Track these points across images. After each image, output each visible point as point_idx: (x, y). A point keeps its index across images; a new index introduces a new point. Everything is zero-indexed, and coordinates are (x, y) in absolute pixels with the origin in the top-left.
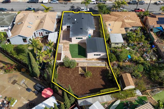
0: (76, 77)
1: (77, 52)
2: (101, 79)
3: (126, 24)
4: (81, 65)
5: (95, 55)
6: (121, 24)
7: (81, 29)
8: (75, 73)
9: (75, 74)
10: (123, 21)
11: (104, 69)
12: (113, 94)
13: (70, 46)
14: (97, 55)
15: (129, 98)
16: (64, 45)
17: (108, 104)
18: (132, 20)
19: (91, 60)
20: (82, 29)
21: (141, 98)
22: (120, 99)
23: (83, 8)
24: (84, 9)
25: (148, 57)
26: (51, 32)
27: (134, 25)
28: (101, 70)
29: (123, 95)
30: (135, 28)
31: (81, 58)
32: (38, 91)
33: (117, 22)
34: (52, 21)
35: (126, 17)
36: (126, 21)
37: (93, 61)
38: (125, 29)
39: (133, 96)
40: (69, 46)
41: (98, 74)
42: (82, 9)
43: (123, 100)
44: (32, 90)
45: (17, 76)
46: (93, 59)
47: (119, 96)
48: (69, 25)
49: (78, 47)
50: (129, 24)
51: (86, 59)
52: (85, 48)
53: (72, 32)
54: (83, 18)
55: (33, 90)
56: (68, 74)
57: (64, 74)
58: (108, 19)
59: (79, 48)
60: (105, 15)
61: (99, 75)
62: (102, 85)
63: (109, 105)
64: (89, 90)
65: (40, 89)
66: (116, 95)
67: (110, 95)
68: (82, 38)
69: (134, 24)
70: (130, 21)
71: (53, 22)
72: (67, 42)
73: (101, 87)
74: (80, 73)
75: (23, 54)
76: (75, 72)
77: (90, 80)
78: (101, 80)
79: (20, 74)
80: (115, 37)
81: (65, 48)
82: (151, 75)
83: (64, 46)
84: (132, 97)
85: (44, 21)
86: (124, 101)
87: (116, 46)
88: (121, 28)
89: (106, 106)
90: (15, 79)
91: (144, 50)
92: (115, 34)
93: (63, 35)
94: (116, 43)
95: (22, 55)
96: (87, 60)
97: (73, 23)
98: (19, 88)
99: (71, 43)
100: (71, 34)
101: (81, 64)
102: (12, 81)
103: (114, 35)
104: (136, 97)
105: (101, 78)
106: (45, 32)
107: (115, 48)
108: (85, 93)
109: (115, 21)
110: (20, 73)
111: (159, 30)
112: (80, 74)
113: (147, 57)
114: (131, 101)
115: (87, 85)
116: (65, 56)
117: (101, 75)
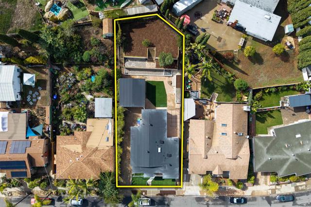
0: (159, 43)
1: (157, 91)
3: (82, 140)
4: (153, 65)
6: (89, 140)
7: (152, 125)
9: (160, 47)
10: (84, 147)
12: (125, 15)
15: (111, 10)
16: (174, 106)
22: (119, 10)
26: (192, 118)
28: (132, 51)
33: (95, 145)
36: (80, 149)
45: (219, 47)
47: (121, 12)
48: (169, 139)
50: (76, 141)
54: (148, 152)
55: (199, 30)
56: (167, 47)
57: (172, 48)
61: (135, 45)
62: (133, 32)
63: (131, 4)
71: (193, 142)
73: (134, 29)
75: (222, 85)
78: (133, 38)
80: (104, 109)
81: (172, 99)
83: (174, 104)
88: (91, 132)
89: (133, 4)
90: (220, 43)
95: (223, 83)
97: (164, 142)
98: (213, 32)
102: (222, 40)
104: (105, 11)
105: (133, 40)
107: (107, 97)
109: (97, 149)
110: (217, 50)
111: (33, 130)
112: (154, 47)
114: (110, 7)
116: (171, 84)
117: (133, 44)
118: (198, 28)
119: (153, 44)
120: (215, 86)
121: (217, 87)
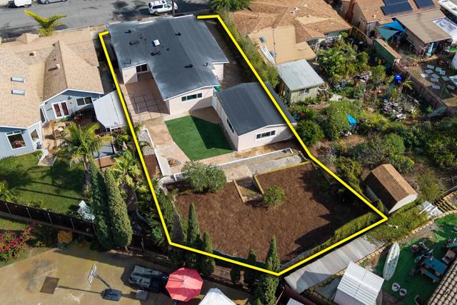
0: (240, 213)
1: (201, 141)
2: (314, 201)
3: (307, 30)
4: (233, 175)
5: (258, 136)
6: (294, 32)
7: (187, 67)
8: (231, 203)
9: (233, 206)
10: (296, 24)
11: (305, 169)
13: (168, 126)
14: (264, 135)
15: (417, 230)
17: (372, 263)
18: (319, 16)
19: (249, 153)
20: (191, 66)
21: (443, 221)
22: (396, 239)
23: (157, 3)
24: (161, 7)
25: (397, 111)
27: (328, 30)
28: (300, 176)
29: (397, 227)
30: (331, 38)
31: (219, 154)
32: (145, 289)
33: (278, 29)
34: (85, 60)
35: (297, 9)
36: (303, 20)
37: (258, 155)
38: (309, 43)
39: (424, 223)
40: (165, 128)
41: (299, 189)
42: (155, 7)
43: (404, 241)
44: (124, 293)
45: (48, 263)
46: (255, 149)
47: (389, 234)
48: (142, 63)
49: (197, 125)
50: (316, 27)
51: (234, 154)
52: (217, 122)
53: (162, 82)
54: (179, 34)
55: (127, 290)
56: (211, 213)
58: (252, 23)
59: (199, 129)
60: (236, 13)
61: (301, 192)
62: (322, 217)
63: (376, 265)
64: (296, 242)
65: (148, 280)
66: (379, 231)
67: (365, 236)
68: (200, 95)
69: (328, 27)
70: (313, 20)
72: (155, 115)
73: (324, 224)
74: (244, 199)
75: (28, 187)
76: (228, 200)
77: (284, 211)
78: (314, 204)
79: (57, 254)
80: (295, 73)
81: (156, 136)
82: (432, 155)
83: (152, 132)
84: (421, 225)
85: (62, 65)
86: (408, 241)
87: (304, 97)
88: (297, 42)
90: (46, 274)
91: (378, 93)
92: (289, 64)
93: (132, 98)
94: (302, 90)
95: (26, 190)
96: (238, 156)
97: (153, 54)
98: (77, 299)
99: (167, 118)
100: (163, 90)
101: (231, 173)
102: (39, 285)
103: (289, 67)
104: (431, 223)
105: (311, 199)
106: (74, 98)
107: (300, 103)
108: (288, 252)
109: (273, 26)
110: (56, 251)
112: (248, 203)
113: (394, 111)
114: (425, 236)
115: (282, 228)
116: (169, 162)
117: (307, 189)
118: (133, 296)
119: (254, 206)
120: (48, 180)
121: (43, 177)
